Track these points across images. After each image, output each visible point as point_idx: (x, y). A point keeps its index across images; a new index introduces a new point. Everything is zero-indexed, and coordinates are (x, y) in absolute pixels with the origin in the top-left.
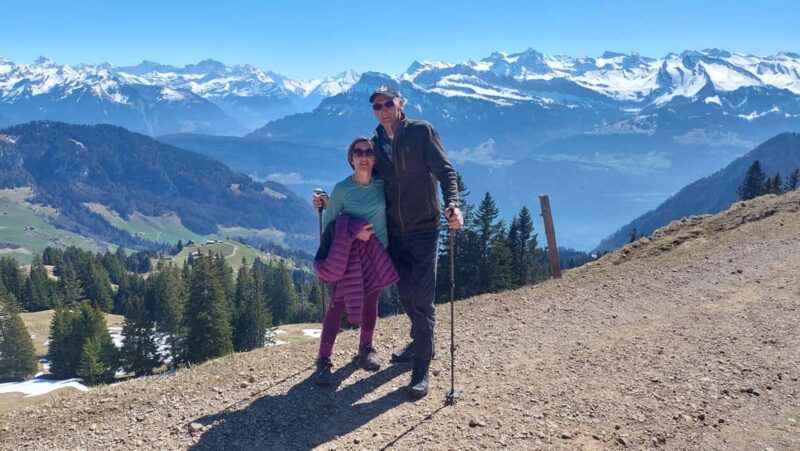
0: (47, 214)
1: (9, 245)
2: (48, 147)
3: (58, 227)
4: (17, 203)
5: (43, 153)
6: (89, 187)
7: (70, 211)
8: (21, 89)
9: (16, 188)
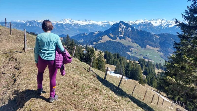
0: (161, 54)
1: (150, 59)
2: (165, 39)
3: (162, 58)
4: (155, 51)
5: (164, 41)
6: (172, 50)
7: (166, 55)
8: (166, 26)
9: (156, 48)
